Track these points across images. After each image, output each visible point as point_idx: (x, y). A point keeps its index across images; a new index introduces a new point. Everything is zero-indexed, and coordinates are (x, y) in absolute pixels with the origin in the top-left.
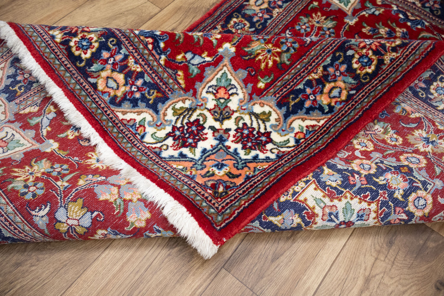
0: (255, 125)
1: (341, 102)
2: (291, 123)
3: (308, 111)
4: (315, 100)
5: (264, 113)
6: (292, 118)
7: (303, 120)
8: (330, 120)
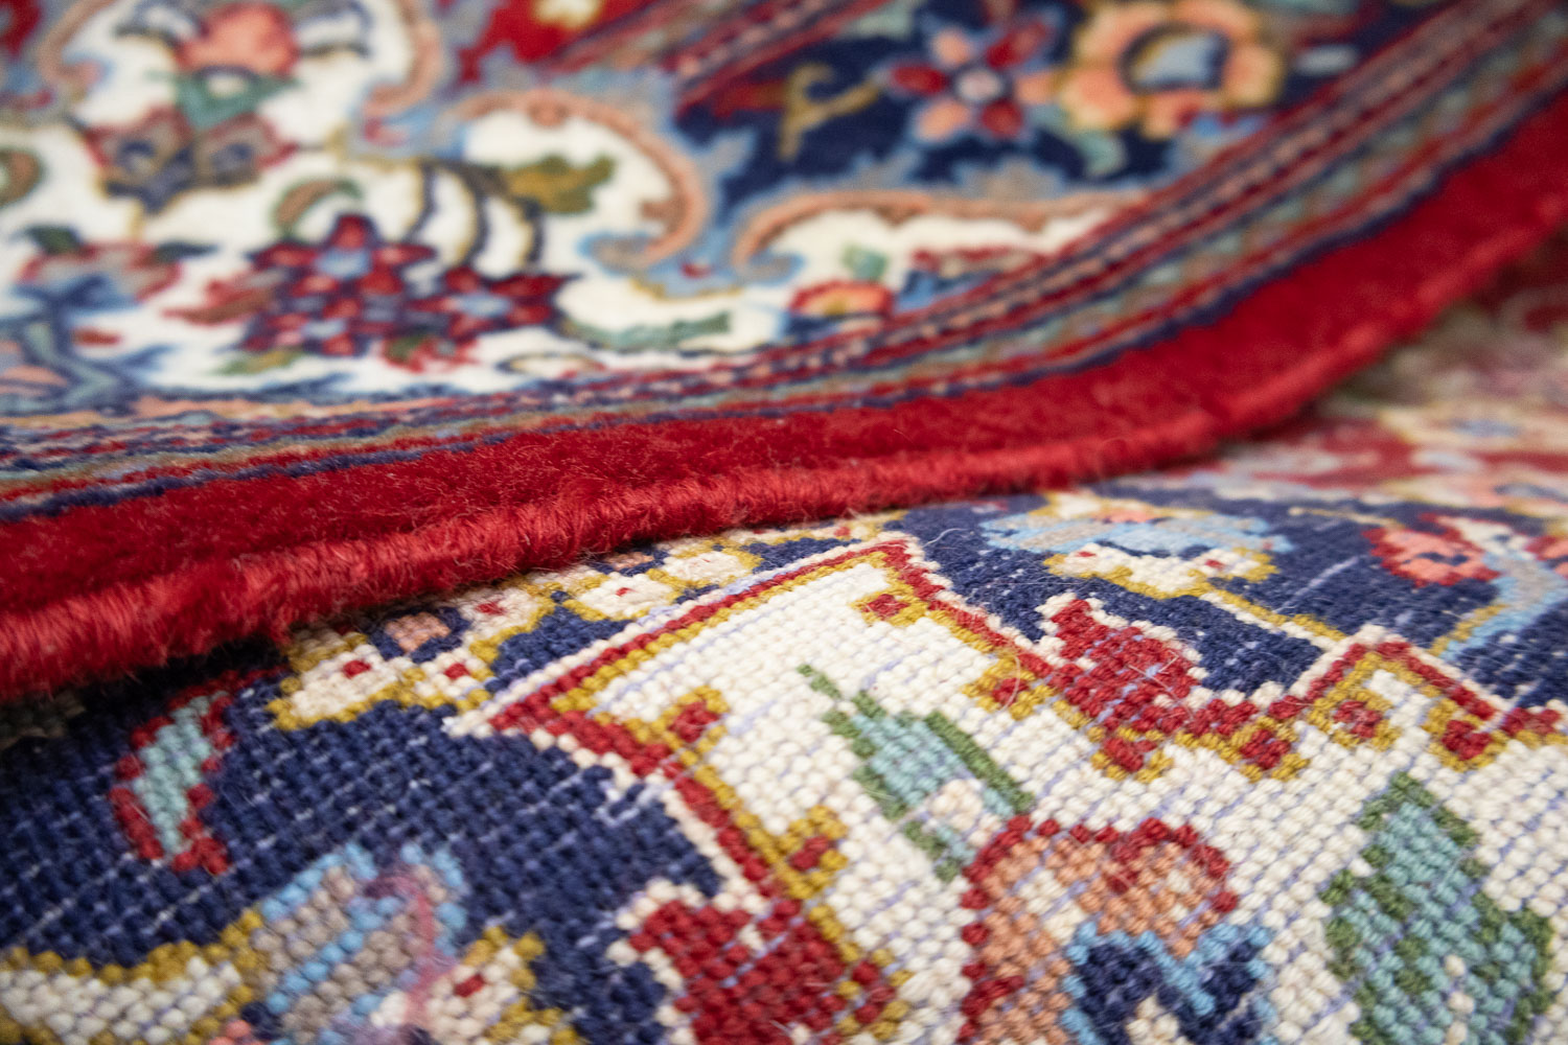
0: (449, 230)
1: (1232, 115)
2: (778, 230)
3: (939, 165)
4: (1004, 104)
5: (553, 165)
6: (794, 197)
7: (893, 216)
8: (1134, 217)
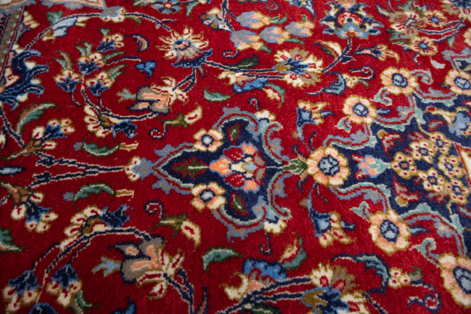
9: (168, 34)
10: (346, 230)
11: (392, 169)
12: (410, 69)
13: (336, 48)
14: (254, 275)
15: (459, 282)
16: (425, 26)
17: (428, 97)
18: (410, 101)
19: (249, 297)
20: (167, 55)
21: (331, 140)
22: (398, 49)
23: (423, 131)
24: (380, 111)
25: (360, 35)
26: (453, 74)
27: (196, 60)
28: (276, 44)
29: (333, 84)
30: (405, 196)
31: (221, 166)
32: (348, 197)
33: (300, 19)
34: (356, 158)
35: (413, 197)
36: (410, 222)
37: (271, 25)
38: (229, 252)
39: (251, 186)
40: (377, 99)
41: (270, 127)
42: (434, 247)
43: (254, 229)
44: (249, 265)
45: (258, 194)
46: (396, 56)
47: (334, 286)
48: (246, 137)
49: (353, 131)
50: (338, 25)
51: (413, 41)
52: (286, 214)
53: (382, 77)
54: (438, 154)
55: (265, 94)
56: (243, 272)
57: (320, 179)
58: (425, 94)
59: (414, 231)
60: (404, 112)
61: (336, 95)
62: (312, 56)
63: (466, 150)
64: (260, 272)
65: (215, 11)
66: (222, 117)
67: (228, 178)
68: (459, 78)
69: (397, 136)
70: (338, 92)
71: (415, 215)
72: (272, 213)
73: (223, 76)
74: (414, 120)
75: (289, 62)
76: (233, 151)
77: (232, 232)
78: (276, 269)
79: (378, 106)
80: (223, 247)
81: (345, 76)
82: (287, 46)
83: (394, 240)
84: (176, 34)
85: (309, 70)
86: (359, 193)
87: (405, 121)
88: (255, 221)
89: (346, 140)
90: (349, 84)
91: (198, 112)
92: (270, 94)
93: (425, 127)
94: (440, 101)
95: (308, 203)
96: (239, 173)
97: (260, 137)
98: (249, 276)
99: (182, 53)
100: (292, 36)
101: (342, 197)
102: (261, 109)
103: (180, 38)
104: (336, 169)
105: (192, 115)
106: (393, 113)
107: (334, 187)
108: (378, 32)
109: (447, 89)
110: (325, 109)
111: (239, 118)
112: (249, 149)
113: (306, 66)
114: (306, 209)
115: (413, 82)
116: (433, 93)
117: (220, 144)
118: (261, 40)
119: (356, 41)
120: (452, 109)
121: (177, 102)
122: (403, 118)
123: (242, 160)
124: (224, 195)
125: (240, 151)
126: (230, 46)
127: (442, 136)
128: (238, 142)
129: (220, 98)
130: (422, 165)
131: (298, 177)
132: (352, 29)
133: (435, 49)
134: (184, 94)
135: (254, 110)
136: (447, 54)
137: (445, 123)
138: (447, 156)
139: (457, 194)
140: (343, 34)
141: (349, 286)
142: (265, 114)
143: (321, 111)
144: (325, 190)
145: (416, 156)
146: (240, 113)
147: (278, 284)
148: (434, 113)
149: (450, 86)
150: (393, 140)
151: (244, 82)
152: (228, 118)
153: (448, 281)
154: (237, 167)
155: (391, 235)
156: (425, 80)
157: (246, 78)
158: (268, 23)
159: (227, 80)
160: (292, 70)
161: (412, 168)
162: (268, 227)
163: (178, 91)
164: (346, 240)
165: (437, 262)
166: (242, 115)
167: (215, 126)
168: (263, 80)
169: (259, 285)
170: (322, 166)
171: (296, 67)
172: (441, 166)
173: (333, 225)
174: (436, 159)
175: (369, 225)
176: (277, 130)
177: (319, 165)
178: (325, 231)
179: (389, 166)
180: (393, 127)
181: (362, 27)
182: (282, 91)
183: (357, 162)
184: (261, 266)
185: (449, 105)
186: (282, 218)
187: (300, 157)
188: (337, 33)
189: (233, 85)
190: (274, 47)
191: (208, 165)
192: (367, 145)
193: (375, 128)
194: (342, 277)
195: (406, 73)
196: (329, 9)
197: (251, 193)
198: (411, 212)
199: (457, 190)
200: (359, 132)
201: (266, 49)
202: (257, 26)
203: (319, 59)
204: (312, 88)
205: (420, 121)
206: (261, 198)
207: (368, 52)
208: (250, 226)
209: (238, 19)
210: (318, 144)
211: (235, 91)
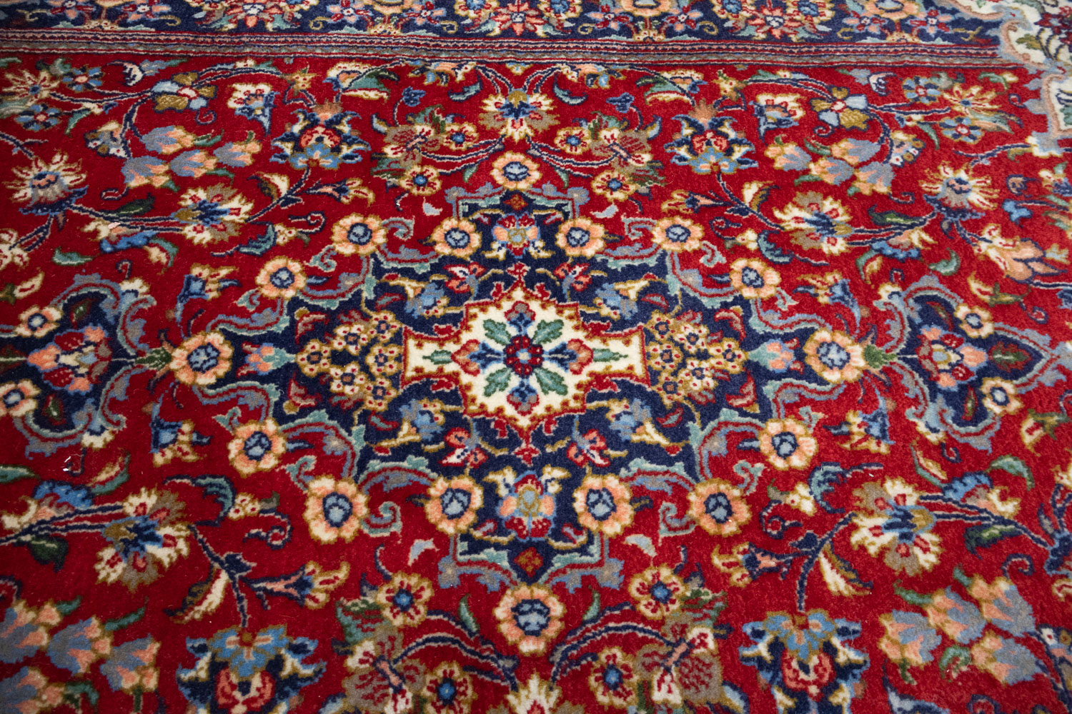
9: (27, 164)
10: (194, 445)
11: (296, 364)
12: (383, 216)
13: (282, 183)
14: (48, 500)
15: (326, 513)
16: (437, 148)
17: (393, 260)
18: (364, 264)
19: (32, 526)
20: (17, 196)
21: (219, 322)
22: (377, 186)
23: (364, 308)
24: (313, 280)
25: (328, 163)
26: (448, 224)
27: (58, 204)
28: (190, 178)
29: (256, 240)
30: (298, 401)
31: (46, 357)
32: (214, 402)
33: (242, 138)
34: (247, 347)
35: (311, 402)
36: (291, 435)
37: (194, 148)
38: (23, 471)
39: (81, 385)
40: (314, 262)
41: (137, 303)
42: (311, 467)
43: (67, 443)
44: (45, 488)
45: (88, 395)
46: (371, 196)
47: (151, 516)
48: (96, 316)
49: (259, 310)
50: (298, 148)
51: (408, 174)
52: (118, 423)
53: (336, 229)
54: (374, 341)
55: (147, 254)
56: (32, 496)
57: (184, 377)
58: (390, 255)
59: (291, 446)
60: (347, 281)
61: (254, 255)
62: (239, 197)
63: (417, 337)
64: (57, 497)
65: (112, 126)
66: (69, 289)
67: (49, 375)
68: (455, 230)
69: (322, 317)
70: (258, 252)
71: (301, 426)
72: (99, 421)
73: (90, 227)
74: (359, 293)
75: (202, 206)
76: (69, 337)
77: (35, 446)
78: (81, 495)
79: (309, 272)
80: (15, 465)
81: (279, 227)
82: (207, 181)
83: (258, 458)
84: (40, 164)
85: (227, 218)
86: (233, 395)
87: (343, 296)
88: (73, 431)
89: (241, 321)
90: (280, 240)
91: (37, 282)
92: (155, 254)
93: (371, 304)
94: (409, 266)
95: (154, 409)
96: (68, 367)
97: (117, 318)
98: (40, 503)
99: (41, 193)
100: (219, 165)
101: (205, 401)
102: (131, 278)
103: (44, 169)
104: (212, 362)
105: (27, 285)
106: (331, 281)
107: (200, 388)
108: (359, 159)
109: (429, 247)
110: (228, 277)
111: (93, 290)
112: (94, 334)
113: (224, 212)
114: (149, 417)
115: (380, 238)
116: (405, 253)
117: (53, 327)
118: (169, 172)
119: (318, 172)
120: (423, 278)
121: (12, 265)
122: (342, 290)
123: (80, 350)
124: (35, 398)
125: (81, 337)
126: (119, 181)
127: (390, 317)
128: (81, 324)
129: (75, 260)
130: (340, 358)
131: (154, 373)
132: (317, 155)
133: (438, 185)
134: (25, 254)
135: (120, 278)
136: (454, 193)
137: (404, 296)
138: (385, 345)
139: (376, 397)
140: (300, 162)
141: (172, 517)
142: (137, 284)
143: (222, 280)
144: (186, 390)
145: (338, 344)
146: (98, 282)
147: (77, 512)
148: (392, 283)
149: (435, 243)
150: (315, 322)
151: (119, 237)
152: (77, 290)
153: (312, 510)
154: (69, 360)
155: (257, 451)
156: (399, 235)
157: (124, 230)
158: (189, 145)
159: (96, 232)
160: (201, 218)
161: (324, 361)
162: (87, 440)
163: (17, 251)
164: (191, 458)
165: (306, 486)
166: (101, 285)
167: (55, 301)
168: (149, 233)
169: (49, 513)
170: (194, 358)
171: (208, 214)
172: (370, 360)
173: (181, 438)
174: (366, 350)
175: (231, 438)
176: (146, 307)
177: (189, 357)
178: (166, 445)
179: (291, 358)
180: (321, 303)
181: (336, 149)
182: (173, 250)
183: (247, 353)
184: (61, 490)
185: (421, 271)
186: (111, 428)
187: (166, 346)
188: (291, 160)
189: (101, 241)
190: (185, 183)
191: (27, 356)
192: (273, 329)
193: (295, 303)
194: (168, 505)
195: (373, 222)
196: (294, 120)
197: (77, 394)
198: (298, 421)
199: (380, 392)
200: (268, 311)
201: (172, 186)
202: (169, 149)
203: (248, 201)
204: (222, 245)
205: (368, 294)
206: (90, 401)
207: (329, 190)
208: (62, 439)
209: (145, 139)
210: (200, 328)
211: (101, 250)
